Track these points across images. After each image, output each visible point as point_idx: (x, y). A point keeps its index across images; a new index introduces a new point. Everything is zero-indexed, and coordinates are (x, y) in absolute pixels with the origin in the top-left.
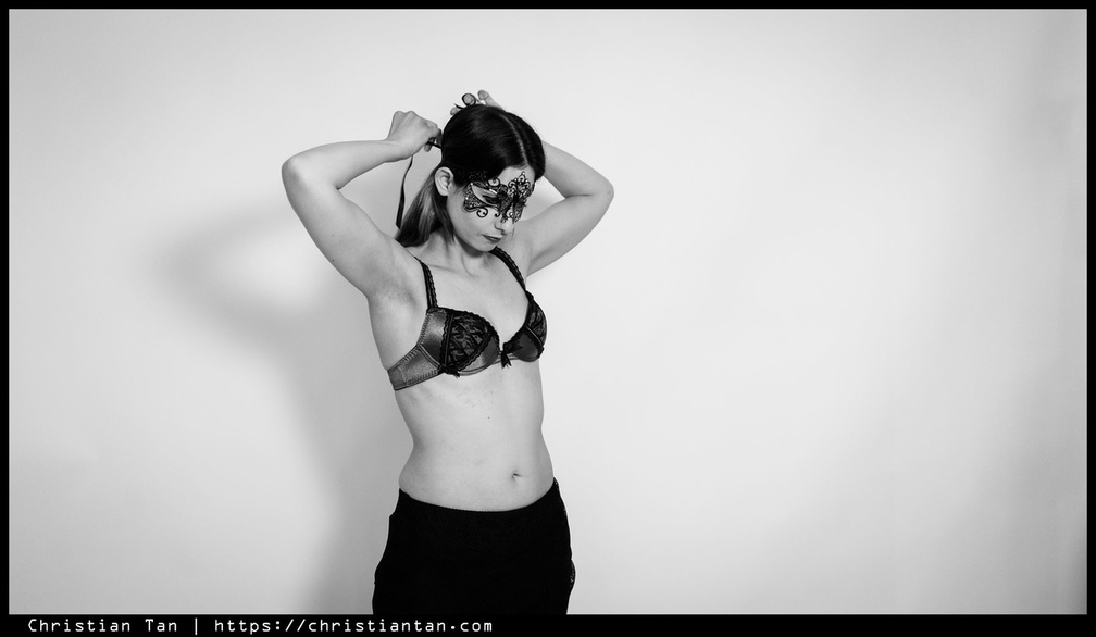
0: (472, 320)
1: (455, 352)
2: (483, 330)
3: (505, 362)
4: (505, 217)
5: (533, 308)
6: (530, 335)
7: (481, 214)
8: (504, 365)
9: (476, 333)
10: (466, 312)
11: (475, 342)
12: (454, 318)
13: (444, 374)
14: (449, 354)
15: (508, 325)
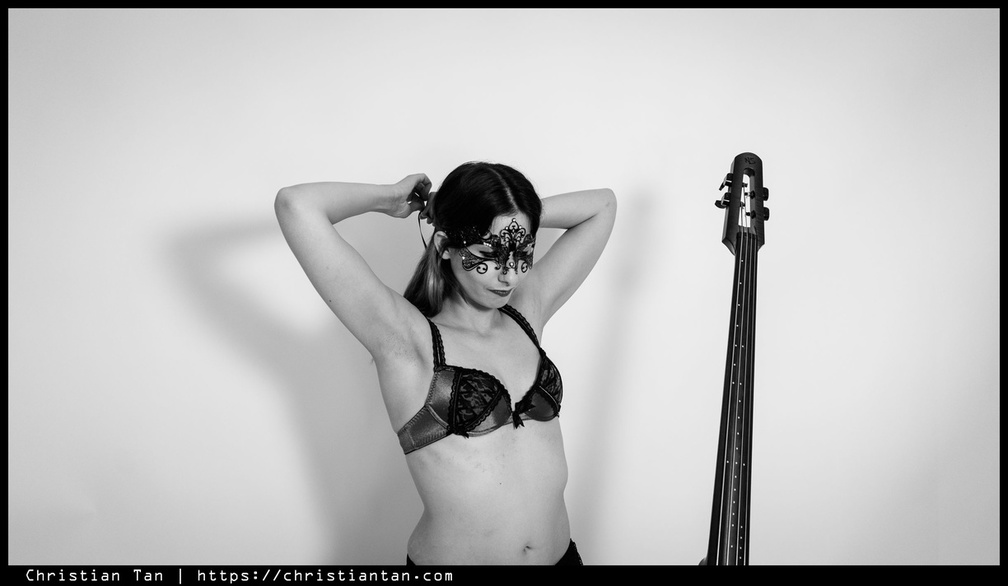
0: (481, 378)
1: (464, 412)
2: (492, 388)
3: (518, 423)
4: (506, 269)
5: (545, 364)
6: (543, 395)
7: (481, 270)
8: (516, 426)
9: (485, 392)
10: (474, 370)
11: (484, 400)
12: (464, 378)
13: (453, 436)
14: (457, 413)
15: (519, 384)
